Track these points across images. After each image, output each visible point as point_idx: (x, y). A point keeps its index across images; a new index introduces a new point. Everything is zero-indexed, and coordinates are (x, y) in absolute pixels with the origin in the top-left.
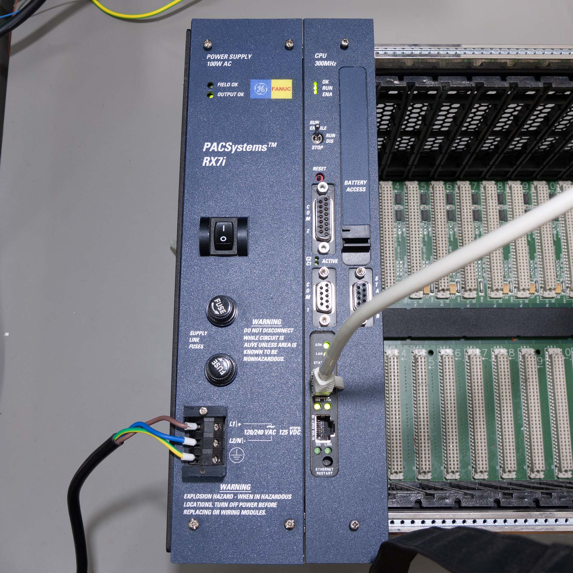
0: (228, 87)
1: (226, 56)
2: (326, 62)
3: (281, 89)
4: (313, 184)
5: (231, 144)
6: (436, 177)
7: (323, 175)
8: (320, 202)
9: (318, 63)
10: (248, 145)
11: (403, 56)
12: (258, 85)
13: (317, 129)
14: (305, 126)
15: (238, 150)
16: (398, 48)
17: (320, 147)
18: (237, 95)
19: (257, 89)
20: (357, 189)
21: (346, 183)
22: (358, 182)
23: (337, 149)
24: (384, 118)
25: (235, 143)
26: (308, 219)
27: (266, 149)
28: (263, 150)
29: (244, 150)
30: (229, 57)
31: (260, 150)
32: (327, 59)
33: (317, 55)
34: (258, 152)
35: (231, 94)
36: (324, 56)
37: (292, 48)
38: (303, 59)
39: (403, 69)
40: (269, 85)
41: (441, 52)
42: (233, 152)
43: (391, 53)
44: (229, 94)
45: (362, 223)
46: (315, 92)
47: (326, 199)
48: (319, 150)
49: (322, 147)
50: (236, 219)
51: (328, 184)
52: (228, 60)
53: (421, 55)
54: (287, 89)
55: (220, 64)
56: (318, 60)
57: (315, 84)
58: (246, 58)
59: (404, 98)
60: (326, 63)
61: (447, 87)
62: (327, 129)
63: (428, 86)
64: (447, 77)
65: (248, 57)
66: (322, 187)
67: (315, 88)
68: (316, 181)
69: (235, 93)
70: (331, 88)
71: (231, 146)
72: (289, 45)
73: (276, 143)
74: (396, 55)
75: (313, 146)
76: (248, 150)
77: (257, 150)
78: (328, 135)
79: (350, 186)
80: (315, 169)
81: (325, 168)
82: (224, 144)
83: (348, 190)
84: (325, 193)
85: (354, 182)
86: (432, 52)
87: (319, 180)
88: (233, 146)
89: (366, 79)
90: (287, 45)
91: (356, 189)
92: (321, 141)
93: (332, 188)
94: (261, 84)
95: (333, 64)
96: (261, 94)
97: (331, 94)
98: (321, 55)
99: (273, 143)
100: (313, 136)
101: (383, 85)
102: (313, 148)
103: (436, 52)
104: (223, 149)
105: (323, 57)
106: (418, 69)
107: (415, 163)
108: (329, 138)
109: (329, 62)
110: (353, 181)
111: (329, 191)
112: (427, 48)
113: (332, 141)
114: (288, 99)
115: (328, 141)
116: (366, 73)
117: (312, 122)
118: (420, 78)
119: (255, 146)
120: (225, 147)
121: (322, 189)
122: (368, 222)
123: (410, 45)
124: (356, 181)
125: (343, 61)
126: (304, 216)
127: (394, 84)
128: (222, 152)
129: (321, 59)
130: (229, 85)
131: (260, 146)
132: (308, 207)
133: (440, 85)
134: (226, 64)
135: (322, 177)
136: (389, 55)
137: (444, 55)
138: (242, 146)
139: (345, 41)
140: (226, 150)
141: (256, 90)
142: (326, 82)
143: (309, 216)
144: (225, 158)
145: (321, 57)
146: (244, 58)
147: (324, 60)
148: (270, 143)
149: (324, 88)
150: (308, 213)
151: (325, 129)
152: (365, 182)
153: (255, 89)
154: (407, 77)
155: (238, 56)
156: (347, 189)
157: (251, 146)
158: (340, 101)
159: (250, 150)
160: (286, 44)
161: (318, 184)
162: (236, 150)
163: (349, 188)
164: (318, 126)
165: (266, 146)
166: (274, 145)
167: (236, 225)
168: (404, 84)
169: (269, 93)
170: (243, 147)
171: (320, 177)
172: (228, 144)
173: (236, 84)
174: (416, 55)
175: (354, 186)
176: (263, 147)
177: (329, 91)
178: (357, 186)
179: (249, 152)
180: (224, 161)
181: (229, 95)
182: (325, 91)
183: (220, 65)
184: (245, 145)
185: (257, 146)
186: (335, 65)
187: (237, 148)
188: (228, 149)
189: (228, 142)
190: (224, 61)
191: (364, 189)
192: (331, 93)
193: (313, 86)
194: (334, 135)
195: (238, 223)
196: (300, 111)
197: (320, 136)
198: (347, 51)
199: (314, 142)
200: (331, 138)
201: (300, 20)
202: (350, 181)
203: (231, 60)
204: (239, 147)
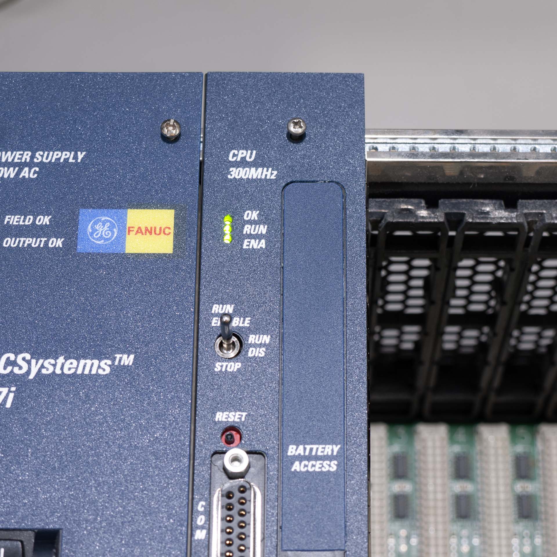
0: (28, 226)
1: (27, 156)
2: (253, 169)
3: (149, 231)
4: (216, 453)
5: (28, 356)
6: (550, 412)
7: (238, 432)
8: (229, 495)
9: (236, 173)
10: (66, 359)
11: (432, 156)
12: (95, 223)
13: (225, 324)
14: (202, 316)
15: (44, 371)
16: (422, 138)
17: (234, 367)
18: (46, 243)
19: (94, 230)
20: (317, 466)
21: (292, 450)
22: (320, 449)
23: (273, 370)
24: (414, 273)
25: (37, 355)
26: (200, 535)
27: (108, 370)
28: (101, 372)
29: (58, 371)
30: (33, 157)
31: (94, 372)
32: (255, 164)
33: (234, 155)
34: (90, 376)
35: (34, 242)
36: (249, 155)
37: (177, 138)
38: (202, 163)
39: (437, 184)
40: (122, 221)
41: (521, 149)
42: (31, 377)
43: (406, 148)
44: (29, 241)
45: (326, 547)
46: (227, 239)
47: (243, 489)
48: (232, 373)
49: (238, 365)
50: (32, 534)
51: (248, 453)
52: (30, 165)
53: (473, 154)
54: (162, 231)
55: (11, 173)
56: (237, 164)
57: (228, 220)
58: (71, 160)
59: (443, 246)
60: (254, 173)
61: (539, 225)
62: (251, 323)
63: (494, 222)
64: (539, 202)
65: (75, 157)
66: (236, 459)
67: (227, 229)
68: (222, 445)
69: (44, 240)
70: (263, 229)
71: (29, 362)
72: (172, 131)
73: (132, 357)
74: (415, 155)
75: (218, 365)
76: (66, 371)
77: (87, 372)
78: (252, 339)
79: (300, 458)
80: (221, 416)
81: (244, 414)
82: (12, 357)
83: (297, 467)
84: (241, 475)
85: (311, 450)
86: (501, 149)
87: (230, 441)
88: (33, 361)
89: (344, 209)
90: (165, 131)
91: (313, 466)
92: (236, 351)
93: (258, 462)
94: (103, 219)
95: (270, 174)
96: (101, 242)
97: (263, 244)
98: (242, 154)
99: (125, 356)
100: (218, 341)
101: (390, 219)
102: (217, 368)
103: (508, 149)
104: (9, 369)
105: (248, 159)
106: (469, 184)
107: (497, 383)
108: (255, 346)
109: (260, 170)
110: (308, 447)
111: (252, 470)
112: (488, 139)
113: (261, 352)
114: (165, 255)
115: (252, 353)
116: (344, 197)
117: (216, 309)
118: (476, 204)
119: (82, 362)
120: (14, 363)
121: (236, 463)
122: (340, 543)
123: (446, 132)
124: (315, 447)
125: (292, 168)
126: (191, 528)
127: (417, 216)
128: (8, 375)
129: (243, 163)
130: (29, 220)
131: (96, 362)
132: (200, 507)
133: (521, 220)
134: (25, 173)
135: (237, 437)
136: (400, 154)
137: (525, 155)
138: (53, 361)
139: (296, 124)
140: (16, 370)
141: (92, 234)
142: (253, 215)
143: (202, 528)
144: (13, 389)
145: (244, 158)
146: (66, 160)
147: (249, 165)
148: (118, 356)
149: (247, 229)
150: (201, 520)
151: (246, 324)
152: (336, 448)
153: (90, 230)
154: (447, 201)
155: (55, 156)
156: (292, 464)
157: (75, 362)
158: (283, 259)
159: (72, 371)
160: (162, 129)
161: (224, 453)
162: (39, 370)
163: (297, 463)
164: (226, 319)
165: (109, 362)
166: (128, 360)
167: (29, 547)
168: (438, 217)
169: (121, 240)
170: (54, 365)
171: (232, 435)
172: (20, 357)
173: (45, 220)
174: (461, 155)
175: (309, 458)
176: (102, 364)
177: (258, 237)
178: (317, 458)
179: (69, 376)
180: (11, 395)
181: (30, 245)
182: (250, 236)
183: (12, 176)
184: (61, 360)
185: (89, 362)
186: (273, 177)
187: (42, 366)
188: (21, 368)
189: (21, 352)
190: (21, 166)
191: (333, 466)
192: (263, 241)
193: (222, 224)
194: (266, 339)
195: (35, 543)
196: (191, 284)
197: (234, 339)
198: (303, 145)
199: (220, 354)
200: (261, 345)
201: (198, 75)
202: (301, 447)
203: (37, 165)
204: (46, 364)
